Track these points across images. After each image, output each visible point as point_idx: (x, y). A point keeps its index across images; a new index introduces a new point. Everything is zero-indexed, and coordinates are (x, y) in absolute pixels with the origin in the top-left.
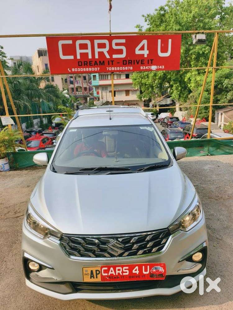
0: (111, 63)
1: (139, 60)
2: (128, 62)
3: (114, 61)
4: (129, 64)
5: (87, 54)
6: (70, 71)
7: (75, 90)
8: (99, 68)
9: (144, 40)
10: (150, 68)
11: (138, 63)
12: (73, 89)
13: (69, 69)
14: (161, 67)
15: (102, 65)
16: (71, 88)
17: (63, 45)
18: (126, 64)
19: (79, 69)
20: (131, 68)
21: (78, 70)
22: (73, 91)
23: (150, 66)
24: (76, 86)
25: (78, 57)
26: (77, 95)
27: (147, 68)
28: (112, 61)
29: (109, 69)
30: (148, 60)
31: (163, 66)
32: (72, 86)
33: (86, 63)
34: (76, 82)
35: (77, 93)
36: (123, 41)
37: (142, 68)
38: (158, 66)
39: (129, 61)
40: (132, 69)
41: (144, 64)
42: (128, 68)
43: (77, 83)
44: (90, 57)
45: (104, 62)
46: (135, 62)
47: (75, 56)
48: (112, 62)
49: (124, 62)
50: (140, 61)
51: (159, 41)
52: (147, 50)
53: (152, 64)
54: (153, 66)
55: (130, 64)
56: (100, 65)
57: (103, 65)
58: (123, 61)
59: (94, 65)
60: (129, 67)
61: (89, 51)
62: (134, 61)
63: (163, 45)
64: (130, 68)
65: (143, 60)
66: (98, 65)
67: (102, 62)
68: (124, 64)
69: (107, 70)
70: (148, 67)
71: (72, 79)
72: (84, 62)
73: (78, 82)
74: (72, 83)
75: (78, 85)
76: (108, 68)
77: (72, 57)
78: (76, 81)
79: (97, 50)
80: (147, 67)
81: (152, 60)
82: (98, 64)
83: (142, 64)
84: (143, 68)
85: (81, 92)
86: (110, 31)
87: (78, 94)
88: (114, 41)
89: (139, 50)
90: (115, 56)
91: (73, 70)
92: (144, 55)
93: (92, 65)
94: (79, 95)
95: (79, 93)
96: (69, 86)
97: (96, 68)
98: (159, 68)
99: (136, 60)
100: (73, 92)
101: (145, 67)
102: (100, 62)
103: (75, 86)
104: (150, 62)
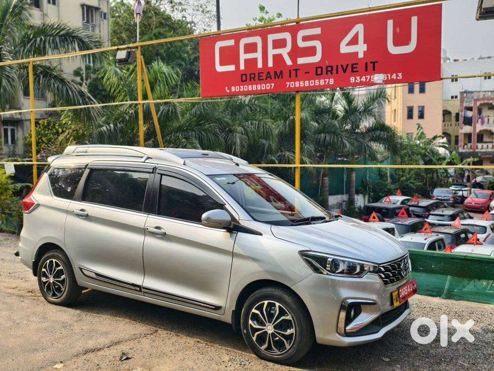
0: (293, 73)
1: (347, 65)
2: (324, 71)
3: (299, 69)
4: (327, 74)
5: (256, 60)
6: (228, 91)
7: (474, 138)
8: (273, 84)
9: (357, 25)
10: (370, 78)
11: (345, 71)
12: (468, 136)
13: (226, 88)
14: (394, 76)
15: (278, 78)
16: (465, 134)
17: (222, 49)
18: (322, 74)
19: (242, 87)
20: (332, 81)
21: (240, 88)
22: (470, 141)
23: (371, 75)
24: (477, 131)
25: (242, 67)
26: (477, 150)
27: (363, 79)
28: (296, 70)
29: (290, 85)
30: (366, 64)
31: (400, 74)
32: (467, 129)
33: (252, 76)
34: (480, 121)
35: (480, 145)
36: (317, 31)
37: (352, 80)
38: (389, 75)
39: (327, 67)
40: (333, 83)
41: (357, 71)
42: (325, 82)
43: (483, 123)
44: (260, 65)
45: (281, 72)
46: (340, 68)
47: (238, 66)
48: (296, 72)
49: (318, 71)
50: (350, 67)
51: (390, 23)
52: (364, 43)
53: (375, 70)
54: (376, 75)
55: (329, 73)
56: (275, 78)
57: (280, 78)
58: (317, 68)
59: (266, 79)
60: (327, 80)
61: (259, 55)
62: (337, 66)
63: (398, 30)
64: (329, 81)
65: (354, 64)
66: (271, 79)
67: (278, 74)
68: (317, 75)
69: (288, 87)
70: (366, 79)
71: (469, 114)
72: (250, 74)
73: (486, 119)
74: (468, 121)
75: (485, 127)
76: (288, 83)
77: (232, 68)
78: (479, 118)
79: (271, 52)
80: (364, 77)
81: (374, 63)
82: (273, 76)
83: (353, 71)
84: (356, 79)
85: (490, 145)
86: (298, 15)
87: (482, 148)
88: (301, 34)
89: (347, 45)
90: (301, 61)
91: (233, 89)
92: (357, 53)
93: (263, 79)
94: (484, 150)
95: (485, 145)
96: (461, 128)
97: (269, 85)
98: (389, 79)
99: (342, 66)
100: (469, 145)
101: (360, 78)
102: (276, 73)
103: (475, 129)
104: (370, 66)
